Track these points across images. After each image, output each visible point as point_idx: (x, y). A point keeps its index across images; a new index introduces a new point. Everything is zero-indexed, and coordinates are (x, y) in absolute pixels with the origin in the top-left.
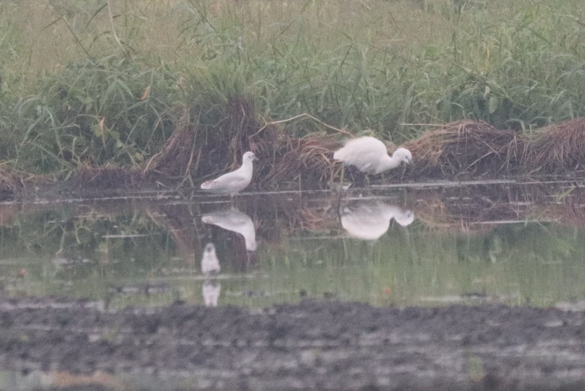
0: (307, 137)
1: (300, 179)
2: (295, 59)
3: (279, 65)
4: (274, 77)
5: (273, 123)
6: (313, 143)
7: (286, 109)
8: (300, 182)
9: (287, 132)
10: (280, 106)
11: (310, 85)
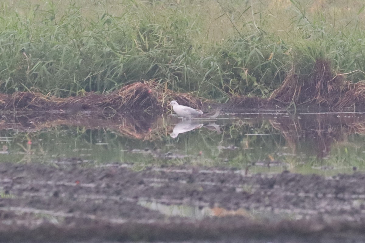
0: (359, 83)
1: (355, 106)
2: (354, 40)
3: (345, 43)
4: (342, 49)
5: (341, 74)
6: (362, 86)
7: (348, 67)
8: (355, 107)
9: (349, 79)
10: (345, 65)
11: (361, 54)
